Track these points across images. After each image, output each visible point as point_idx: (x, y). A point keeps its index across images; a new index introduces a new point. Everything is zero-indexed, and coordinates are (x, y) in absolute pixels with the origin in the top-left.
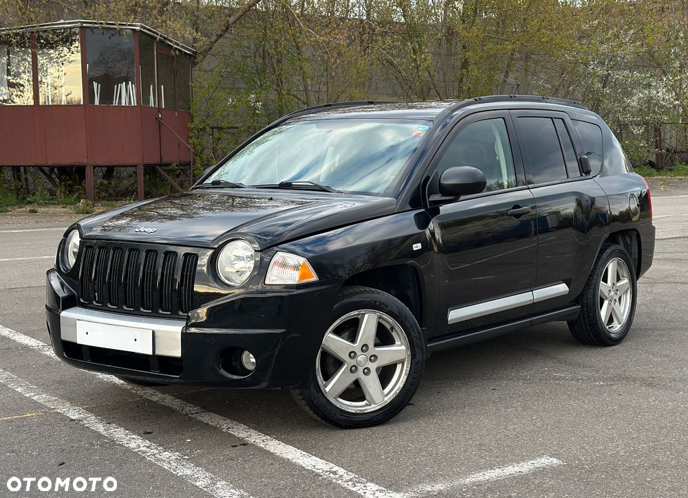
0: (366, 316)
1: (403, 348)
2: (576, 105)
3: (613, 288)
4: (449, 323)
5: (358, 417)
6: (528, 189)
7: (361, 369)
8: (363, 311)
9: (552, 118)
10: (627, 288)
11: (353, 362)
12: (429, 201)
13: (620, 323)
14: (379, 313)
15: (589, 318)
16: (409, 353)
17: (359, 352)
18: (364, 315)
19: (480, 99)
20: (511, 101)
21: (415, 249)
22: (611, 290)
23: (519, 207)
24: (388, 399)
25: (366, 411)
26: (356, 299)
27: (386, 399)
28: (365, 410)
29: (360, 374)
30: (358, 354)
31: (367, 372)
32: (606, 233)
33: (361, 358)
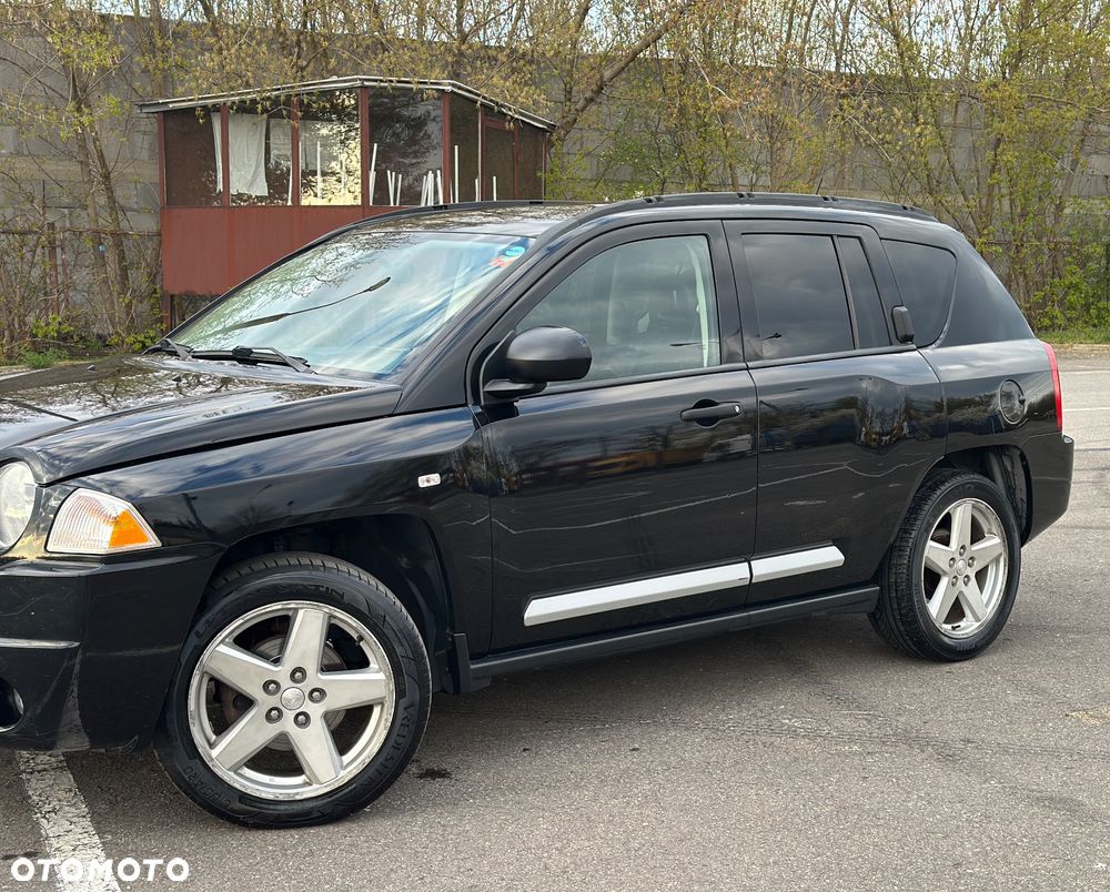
0: (301, 613)
1: (381, 676)
2: (909, 212)
3: (961, 554)
4: (527, 623)
5: (280, 807)
6: (748, 369)
7: (289, 716)
8: (292, 604)
9: (831, 236)
10: (997, 553)
11: (272, 701)
12: (485, 392)
13: (977, 620)
14: (328, 609)
15: (899, 609)
16: (392, 686)
17: (285, 682)
18: (296, 610)
19: (659, 199)
20: (741, 203)
21: (421, 485)
22: (957, 556)
23: (712, 403)
24: (346, 775)
25: (298, 798)
26: (276, 579)
27: (343, 773)
28: (297, 794)
29: (287, 724)
30: (283, 687)
31: (303, 720)
32: (936, 451)
33: (290, 693)
